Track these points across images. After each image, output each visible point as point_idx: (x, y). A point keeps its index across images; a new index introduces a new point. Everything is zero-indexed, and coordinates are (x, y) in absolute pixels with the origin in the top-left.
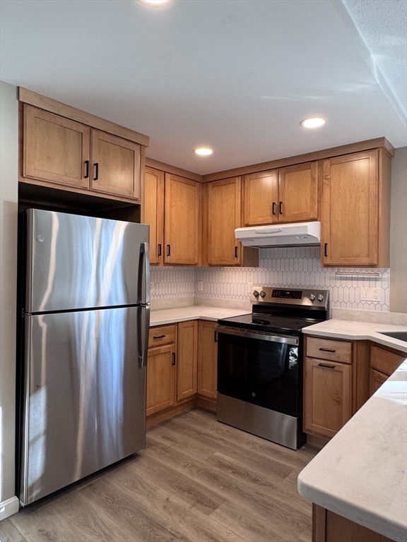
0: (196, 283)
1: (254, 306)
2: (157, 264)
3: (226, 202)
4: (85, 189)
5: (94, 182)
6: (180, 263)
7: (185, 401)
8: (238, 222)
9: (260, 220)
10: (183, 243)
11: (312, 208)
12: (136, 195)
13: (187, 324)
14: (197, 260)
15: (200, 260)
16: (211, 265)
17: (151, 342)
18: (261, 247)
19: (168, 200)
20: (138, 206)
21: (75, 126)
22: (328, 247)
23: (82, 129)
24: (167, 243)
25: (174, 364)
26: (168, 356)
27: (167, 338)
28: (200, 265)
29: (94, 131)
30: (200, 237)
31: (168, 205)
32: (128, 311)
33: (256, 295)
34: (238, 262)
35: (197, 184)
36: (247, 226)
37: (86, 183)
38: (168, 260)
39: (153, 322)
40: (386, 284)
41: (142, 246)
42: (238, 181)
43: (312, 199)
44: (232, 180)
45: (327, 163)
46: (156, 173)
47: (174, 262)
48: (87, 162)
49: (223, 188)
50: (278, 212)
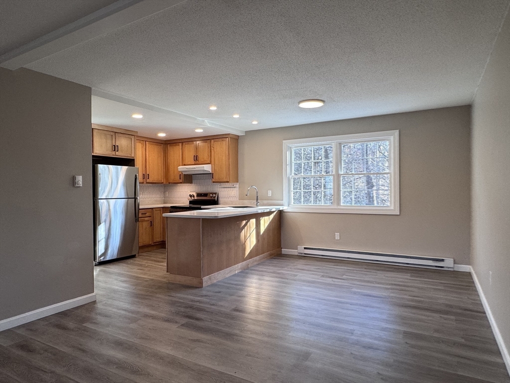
0: (164, 192)
1: (190, 202)
2: (143, 183)
3: (175, 153)
4: (114, 155)
5: (117, 152)
6: (154, 182)
7: (157, 243)
8: (181, 164)
9: (189, 163)
10: (156, 173)
11: (208, 158)
12: (133, 156)
13: (158, 209)
14: (163, 180)
15: (165, 180)
16: (170, 183)
17: (140, 215)
18: (194, 174)
19: (147, 154)
20: (134, 160)
21: (110, 133)
22: (214, 175)
23: (112, 133)
24: (148, 173)
25: (151, 226)
26: (148, 222)
27: (148, 214)
28: (165, 183)
29: (116, 134)
30: (164, 170)
31: (147, 156)
32: (128, 201)
33: (191, 196)
34: (181, 181)
35: (162, 145)
36: (185, 165)
37: (114, 153)
38: (148, 181)
39: (141, 207)
40: (237, 189)
41: (136, 175)
42: (180, 144)
43: (208, 155)
44: (178, 144)
45: (212, 141)
46: (142, 142)
47: (151, 182)
48: (114, 146)
49: (175, 147)
50: (196, 160)
